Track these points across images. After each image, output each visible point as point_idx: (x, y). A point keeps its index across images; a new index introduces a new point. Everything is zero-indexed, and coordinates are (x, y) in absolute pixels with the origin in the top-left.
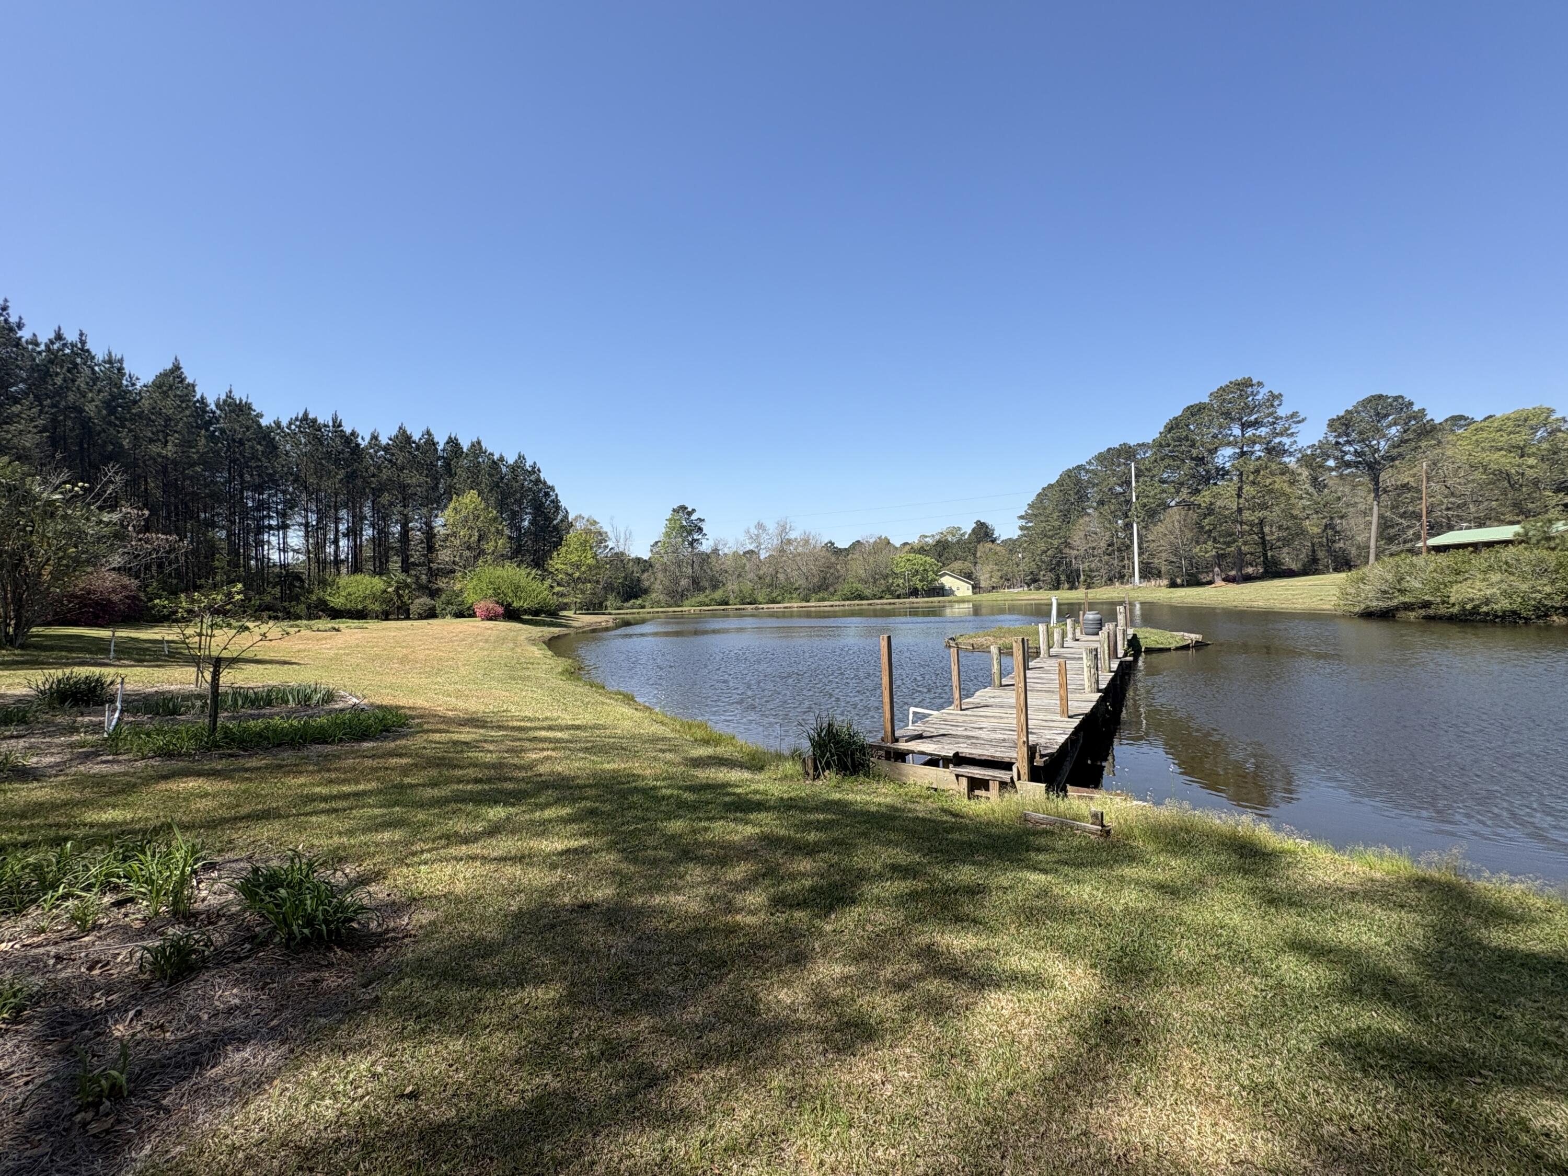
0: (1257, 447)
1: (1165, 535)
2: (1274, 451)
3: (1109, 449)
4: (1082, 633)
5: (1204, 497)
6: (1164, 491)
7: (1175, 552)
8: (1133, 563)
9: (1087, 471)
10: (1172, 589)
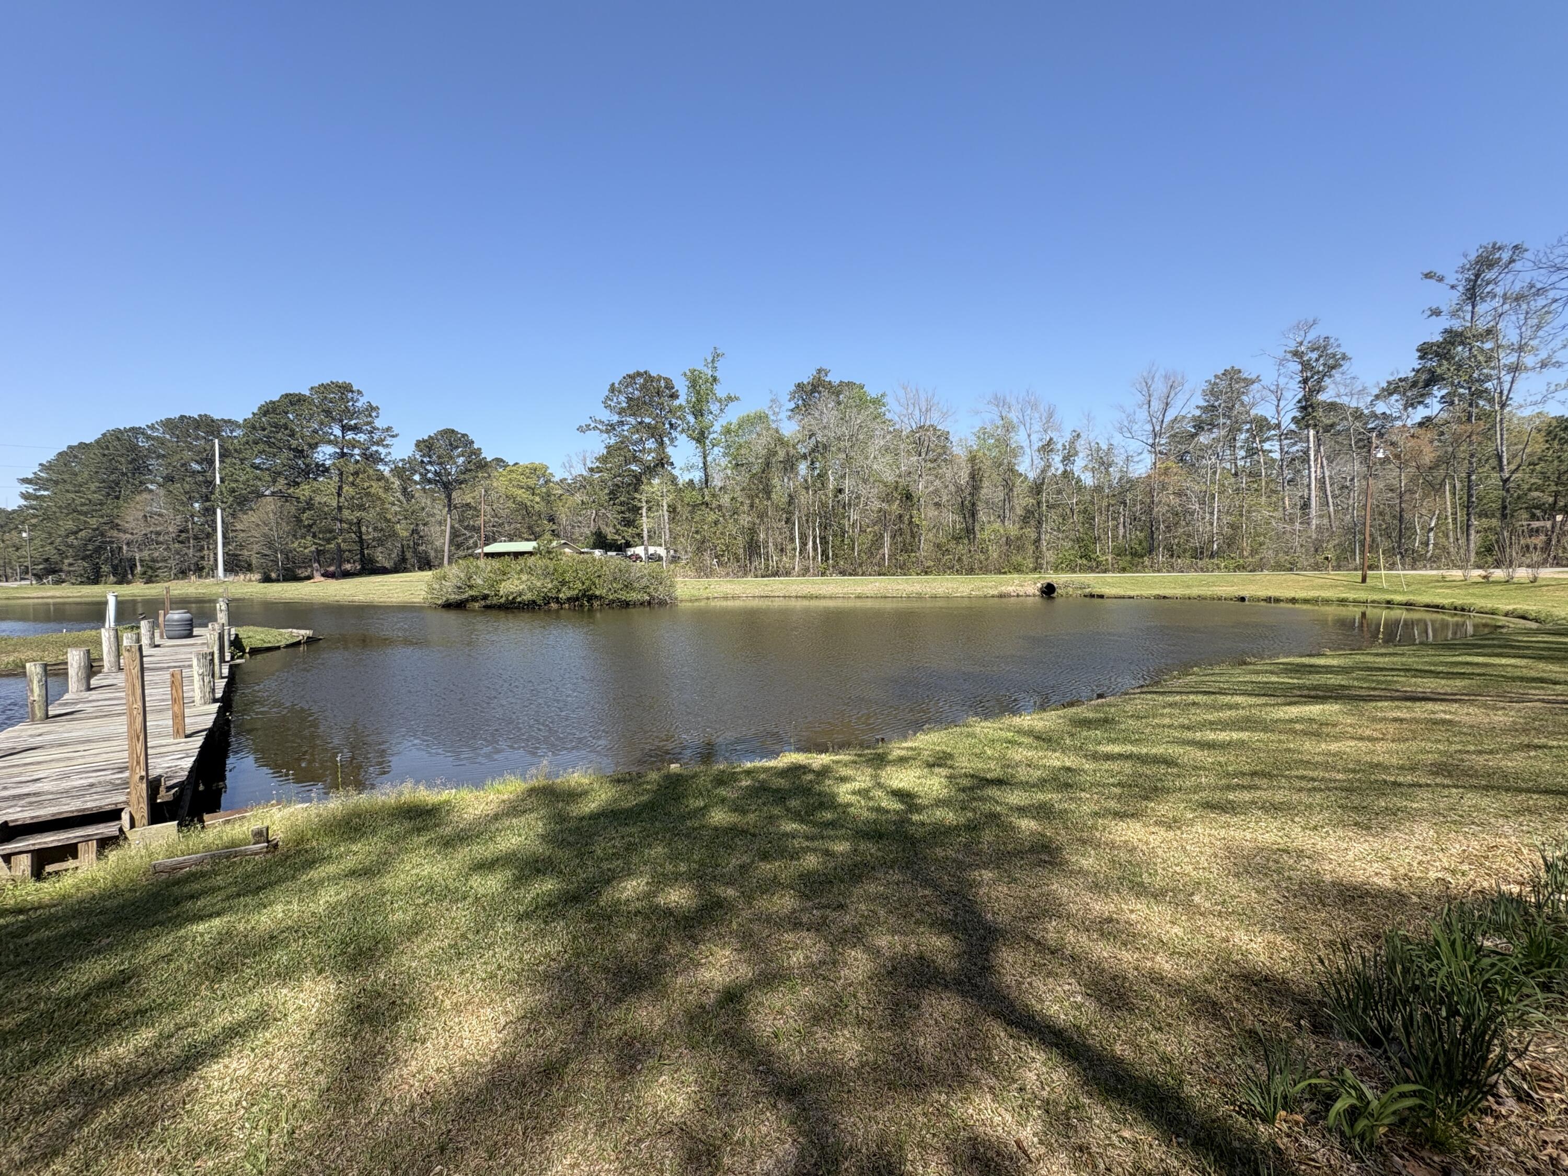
0: (357, 451)
1: (258, 525)
2: (372, 458)
3: (182, 417)
4: (162, 637)
5: (303, 490)
6: (258, 478)
7: (270, 545)
8: (216, 554)
9: (149, 438)
10: (266, 585)
